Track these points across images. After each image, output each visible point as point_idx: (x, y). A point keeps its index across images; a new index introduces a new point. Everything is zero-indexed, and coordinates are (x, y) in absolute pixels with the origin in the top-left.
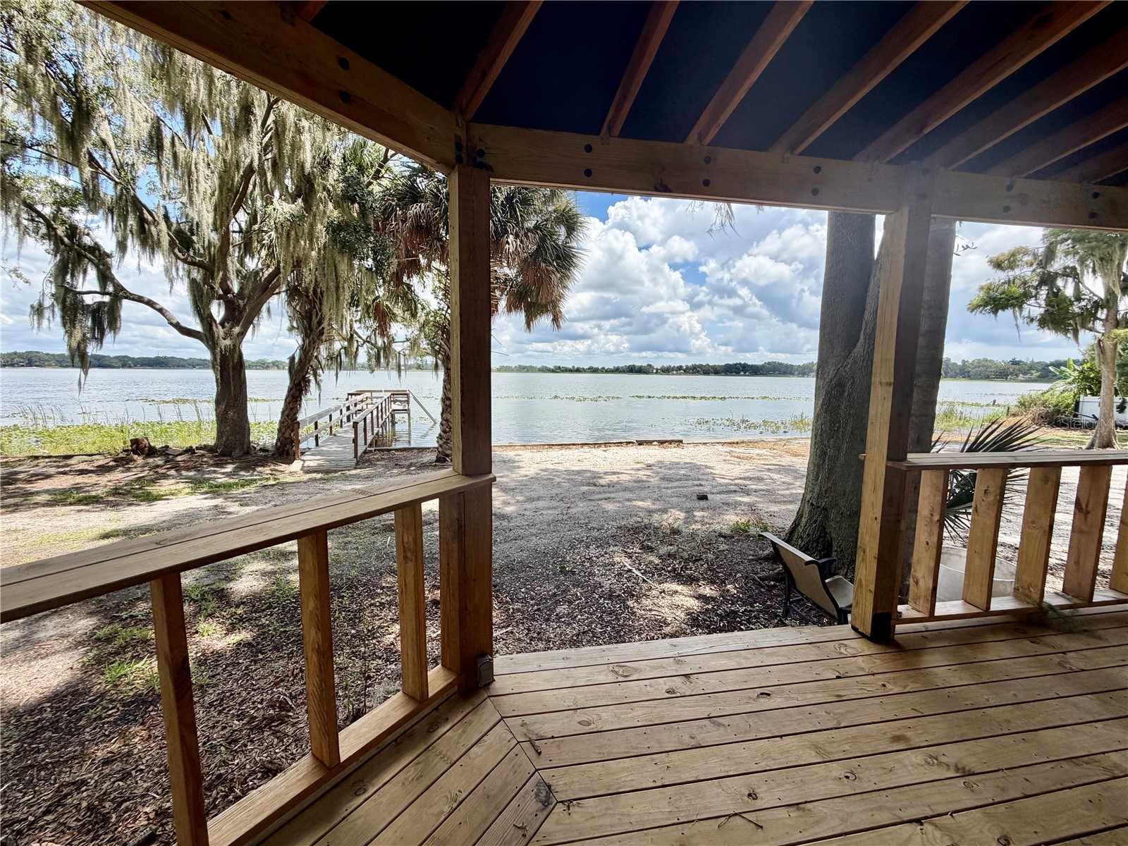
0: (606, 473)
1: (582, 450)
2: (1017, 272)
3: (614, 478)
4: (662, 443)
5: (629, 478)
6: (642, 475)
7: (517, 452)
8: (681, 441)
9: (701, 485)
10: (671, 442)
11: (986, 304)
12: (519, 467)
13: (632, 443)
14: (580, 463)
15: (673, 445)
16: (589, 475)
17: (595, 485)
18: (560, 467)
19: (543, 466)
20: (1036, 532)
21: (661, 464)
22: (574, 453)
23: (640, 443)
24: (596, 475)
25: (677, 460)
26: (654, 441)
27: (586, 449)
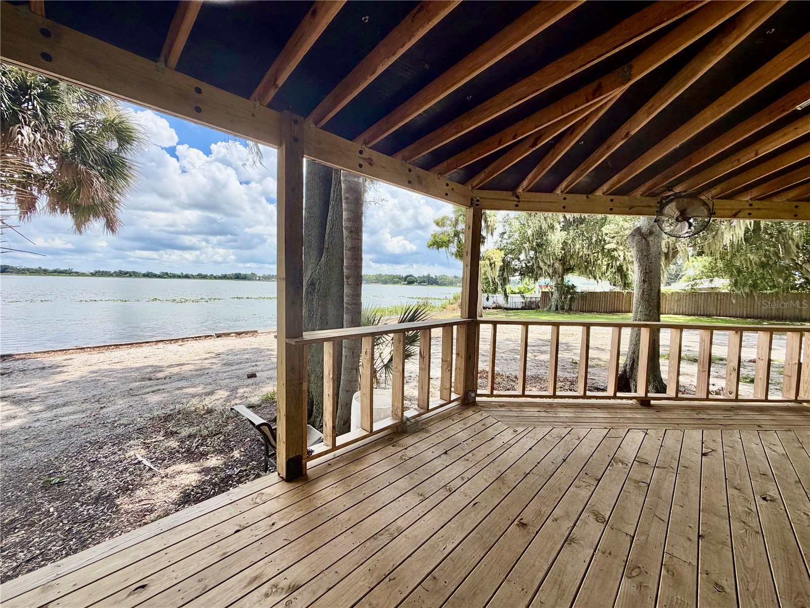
0: (169, 366)
1: (156, 346)
2: (445, 228)
3: (175, 370)
4: (239, 334)
5: (192, 367)
6: (206, 364)
7: (69, 357)
8: (256, 332)
9: (256, 365)
10: (246, 333)
11: (434, 244)
12: (60, 372)
13: (211, 336)
14: (146, 360)
15: (248, 335)
16: (149, 370)
17: (150, 379)
18: (119, 366)
19: (95, 368)
20: (397, 374)
21: (231, 352)
22: (145, 350)
23: (219, 336)
24: (159, 369)
25: (247, 347)
26: (232, 333)
27: (161, 345)
